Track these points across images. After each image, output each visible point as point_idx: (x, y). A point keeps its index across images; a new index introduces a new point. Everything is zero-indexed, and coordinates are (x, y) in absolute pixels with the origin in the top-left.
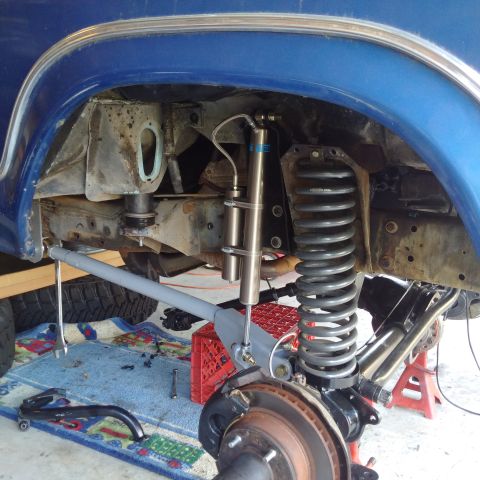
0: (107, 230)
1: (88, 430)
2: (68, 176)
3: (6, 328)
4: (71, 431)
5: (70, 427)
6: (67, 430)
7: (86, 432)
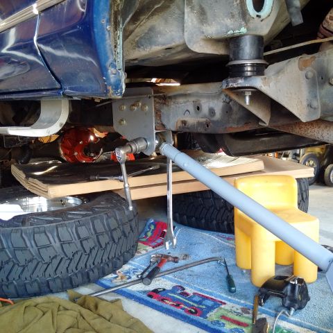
0: (212, 112)
1: (208, 315)
2: (166, 21)
3: (130, 221)
4: (192, 316)
5: (191, 313)
6: (189, 315)
7: (206, 318)
